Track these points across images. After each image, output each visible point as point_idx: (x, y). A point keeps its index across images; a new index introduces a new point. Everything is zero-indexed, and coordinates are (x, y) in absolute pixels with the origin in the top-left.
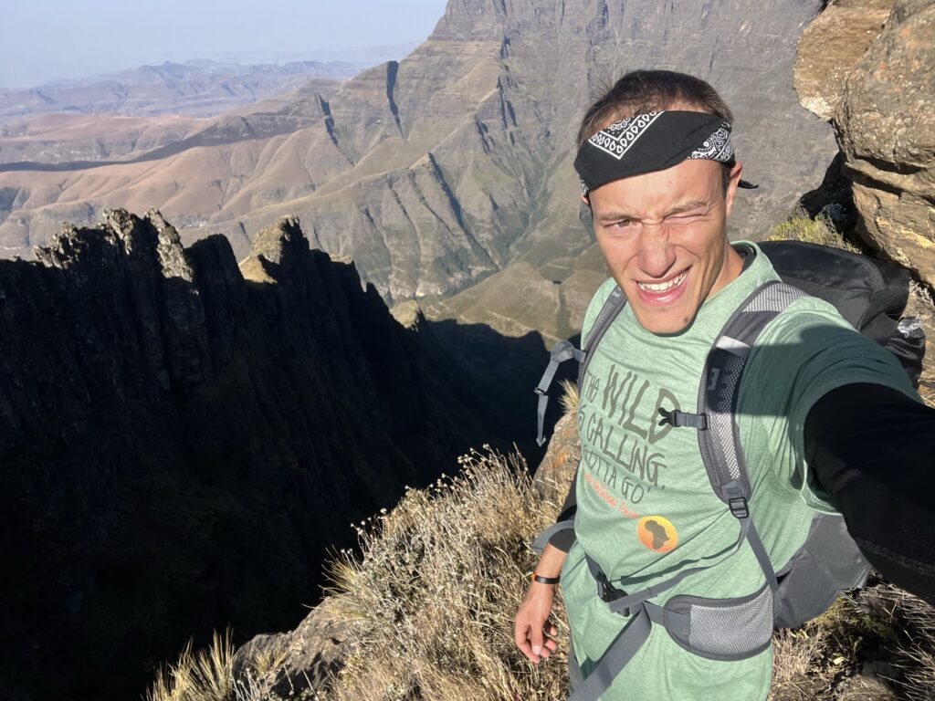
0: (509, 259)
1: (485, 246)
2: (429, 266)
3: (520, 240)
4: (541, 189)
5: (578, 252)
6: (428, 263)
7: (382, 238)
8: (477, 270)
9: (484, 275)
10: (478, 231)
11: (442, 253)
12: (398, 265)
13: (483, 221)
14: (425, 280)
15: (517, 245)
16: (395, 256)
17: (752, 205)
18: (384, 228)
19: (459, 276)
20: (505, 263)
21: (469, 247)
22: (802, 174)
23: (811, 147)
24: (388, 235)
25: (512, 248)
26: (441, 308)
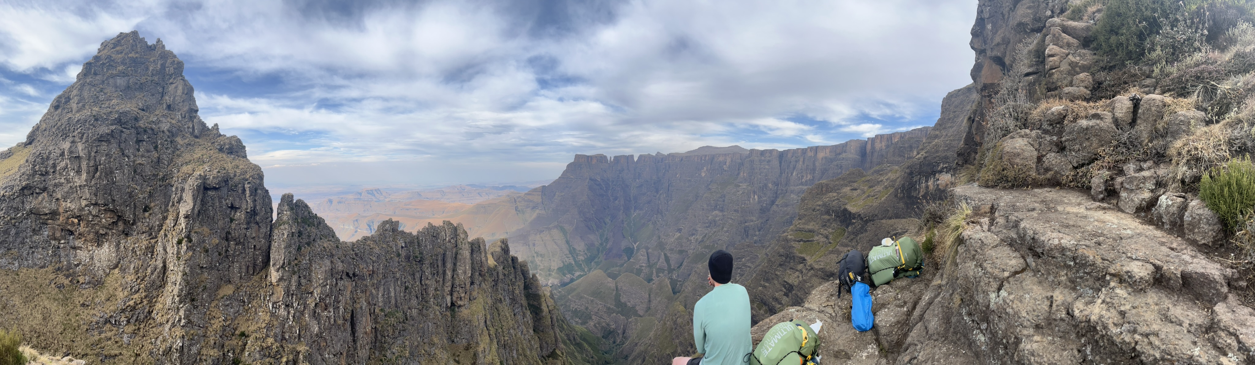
0: (591, 269)
1: (581, 262)
2: (555, 271)
3: (596, 260)
4: (605, 237)
5: (622, 265)
6: (554, 270)
7: (534, 257)
8: (577, 274)
9: (580, 276)
10: (577, 255)
11: (562, 265)
12: (540, 270)
13: (580, 251)
14: (553, 278)
15: (595, 262)
16: (540, 265)
17: (691, 240)
18: (535, 253)
19: (569, 276)
20: (590, 270)
21: (573, 263)
22: (707, 227)
23: (708, 217)
24: (537, 256)
25: (593, 263)
26: (560, 292)
